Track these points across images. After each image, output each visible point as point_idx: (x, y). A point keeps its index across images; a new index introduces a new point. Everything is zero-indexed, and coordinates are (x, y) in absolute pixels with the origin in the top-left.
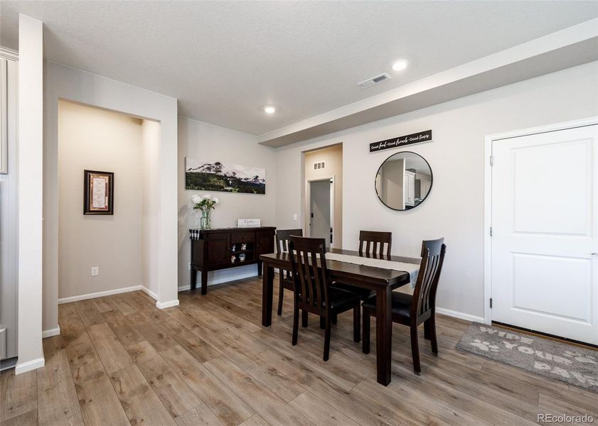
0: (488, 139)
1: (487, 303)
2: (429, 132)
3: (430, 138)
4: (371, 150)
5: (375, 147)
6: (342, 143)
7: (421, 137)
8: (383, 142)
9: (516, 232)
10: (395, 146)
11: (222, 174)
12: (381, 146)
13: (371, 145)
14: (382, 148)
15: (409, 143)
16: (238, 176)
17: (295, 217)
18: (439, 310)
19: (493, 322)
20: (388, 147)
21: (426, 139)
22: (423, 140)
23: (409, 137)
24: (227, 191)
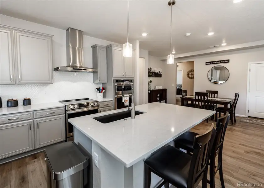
0: (249, 64)
1: (247, 111)
2: (229, 60)
3: (229, 62)
4: (206, 64)
5: (207, 63)
6: (194, 61)
7: (225, 61)
8: (211, 62)
9: (257, 91)
10: (215, 63)
11: (151, 71)
12: (210, 63)
13: (206, 63)
14: (210, 64)
15: (221, 63)
16: (155, 72)
17: (173, 85)
18: (236, 115)
19: (249, 117)
20: (212, 64)
21: (227, 62)
22: (226, 62)
23: (221, 61)
24: (152, 77)
